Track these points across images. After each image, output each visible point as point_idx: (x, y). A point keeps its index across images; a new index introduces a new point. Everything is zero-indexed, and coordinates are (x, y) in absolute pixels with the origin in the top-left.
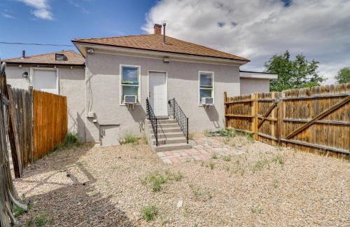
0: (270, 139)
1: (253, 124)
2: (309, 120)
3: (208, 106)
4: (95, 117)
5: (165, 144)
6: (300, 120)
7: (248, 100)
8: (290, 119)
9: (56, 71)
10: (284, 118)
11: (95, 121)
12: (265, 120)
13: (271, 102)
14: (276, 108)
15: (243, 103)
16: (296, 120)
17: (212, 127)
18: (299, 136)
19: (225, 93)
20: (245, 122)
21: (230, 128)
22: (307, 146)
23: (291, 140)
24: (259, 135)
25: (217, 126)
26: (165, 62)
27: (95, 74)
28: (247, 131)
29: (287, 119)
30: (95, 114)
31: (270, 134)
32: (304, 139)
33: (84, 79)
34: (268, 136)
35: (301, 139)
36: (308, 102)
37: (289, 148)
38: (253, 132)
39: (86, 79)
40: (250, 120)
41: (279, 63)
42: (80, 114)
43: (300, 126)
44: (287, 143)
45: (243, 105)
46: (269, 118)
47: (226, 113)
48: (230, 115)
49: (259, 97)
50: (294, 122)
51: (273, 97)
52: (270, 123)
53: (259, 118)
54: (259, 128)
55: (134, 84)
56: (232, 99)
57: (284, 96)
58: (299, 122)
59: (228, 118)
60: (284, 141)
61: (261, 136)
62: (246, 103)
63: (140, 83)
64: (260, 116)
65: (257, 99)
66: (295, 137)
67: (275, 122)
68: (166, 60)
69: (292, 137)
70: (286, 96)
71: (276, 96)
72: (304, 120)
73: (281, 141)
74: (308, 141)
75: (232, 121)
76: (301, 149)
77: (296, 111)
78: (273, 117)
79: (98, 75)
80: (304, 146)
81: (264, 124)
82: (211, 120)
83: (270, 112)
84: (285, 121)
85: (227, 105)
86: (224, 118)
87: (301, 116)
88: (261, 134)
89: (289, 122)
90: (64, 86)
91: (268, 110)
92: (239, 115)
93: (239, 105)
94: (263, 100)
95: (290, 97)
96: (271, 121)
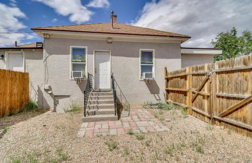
0: (204, 115)
1: (187, 97)
2: (247, 95)
3: (148, 81)
4: (50, 89)
5: (95, 114)
6: (235, 95)
7: (183, 74)
8: (224, 94)
9: (22, 54)
10: (218, 92)
11: (50, 92)
12: (198, 94)
13: (204, 75)
14: (209, 81)
15: (179, 77)
16: (230, 95)
17: (152, 99)
18: (234, 114)
19: (166, 68)
20: (181, 96)
21: (169, 100)
22: (244, 128)
23: (225, 119)
24: (193, 110)
25: (158, 98)
26: (108, 43)
27: (51, 55)
28: (183, 105)
29: (221, 94)
30: (50, 87)
31: (203, 110)
32: (241, 119)
33: (42, 59)
34: (201, 111)
35: (236, 119)
36: (246, 74)
37: (222, 127)
38: (187, 106)
39: (44, 59)
40: (185, 93)
41: (226, 39)
42: (40, 86)
43: (235, 103)
44: (220, 121)
45: (179, 79)
46: (202, 92)
47: (167, 87)
48: (170, 89)
49: (193, 70)
50: (228, 98)
51: (206, 70)
52: (204, 98)
53: (193, 93)
54: (193, 102)
55: (82, 62)
56: (171, 73)
57: (217, 68)
58: (234, 98)
59: (168, 91)
60: (217, 120)
61: (195, 111)
62: (182, 77)
63: (86, 61)
64: (194, 90)
65: (191, 73)
66: (230, 116)
67: (208, 97)
68: (109, 41)
69: (226, 115)
70: (219, 67)
71: (209, 68)
72: (240, 95)
73: (214, 118)
74: (245, 121)
75: (171, 94)
76: (237, 131)
77: (231, 85)
78: (205, 91)
79: (53, 55)
80: (240, 127)
81: (197, 98)
82: (152, 93)
83: (203, 86)
84: (219, 97)
85: (168, 80)
86: (165, 92)
87: (237, 91)
88: (195, 109)
89: (223, 97)
90: (29, 65)
91: (201, 84)
92: (177, 89)
93: (177, 79)
94: (196, 73)
95: (224, 69)
96: (204, 96)
